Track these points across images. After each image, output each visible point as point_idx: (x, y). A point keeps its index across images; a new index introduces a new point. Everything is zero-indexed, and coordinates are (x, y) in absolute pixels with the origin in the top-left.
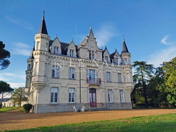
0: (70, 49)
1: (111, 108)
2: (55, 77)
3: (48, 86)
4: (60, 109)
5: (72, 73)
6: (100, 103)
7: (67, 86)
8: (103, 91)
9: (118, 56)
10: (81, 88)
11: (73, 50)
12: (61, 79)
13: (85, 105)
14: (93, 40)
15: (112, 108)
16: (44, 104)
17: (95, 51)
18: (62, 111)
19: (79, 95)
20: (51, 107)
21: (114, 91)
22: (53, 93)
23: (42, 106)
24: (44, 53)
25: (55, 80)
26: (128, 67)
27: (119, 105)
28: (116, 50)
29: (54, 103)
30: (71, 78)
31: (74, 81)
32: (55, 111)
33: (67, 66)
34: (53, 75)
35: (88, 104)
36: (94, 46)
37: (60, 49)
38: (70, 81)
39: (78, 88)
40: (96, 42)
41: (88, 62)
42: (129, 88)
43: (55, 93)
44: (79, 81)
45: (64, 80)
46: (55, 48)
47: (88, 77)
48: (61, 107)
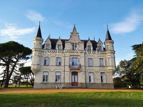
0: (58, 44)
1: (91, 87)
2: (46, 65)
3: (41, 71)
4: (49, 86)
5: (59, 61)
6: (80, 83)
7: (54, 70)
8: (83, 74)
9: (101, 44)
10: (65, 72)
11: (61, 45)
12: (50, 66)
13: (67, 84)
14: (76, 35)
15: (93, 87)
16: (38, 83)
17: (77, 43)
18: (50, 88)
19: (63, 77)
20: (42, 85)
21: (95, 73)
22: (45, 75)
23: (37, 84)
24: (37, 50)
25: (46, 67)
26: (109, 52)
27: (99, 85)
28: (99, 39)
29: (45, 82)
30: (58, 65)
31: (60, 67)
32: (45, 87)
33: (55, 57)
34: (45, 63)
35: (70, 83)
36: (77, 39)
37: (50, 45)
38: (57, 67)
39: (62, 71)
40: (79, 36)
41: (71, 52)
42: (110, 70)
43: (46, 75)
44: (64, 67)
45: (52, 66)
46: (47, 45)
47: (71, 63)
48: (49, 85)
